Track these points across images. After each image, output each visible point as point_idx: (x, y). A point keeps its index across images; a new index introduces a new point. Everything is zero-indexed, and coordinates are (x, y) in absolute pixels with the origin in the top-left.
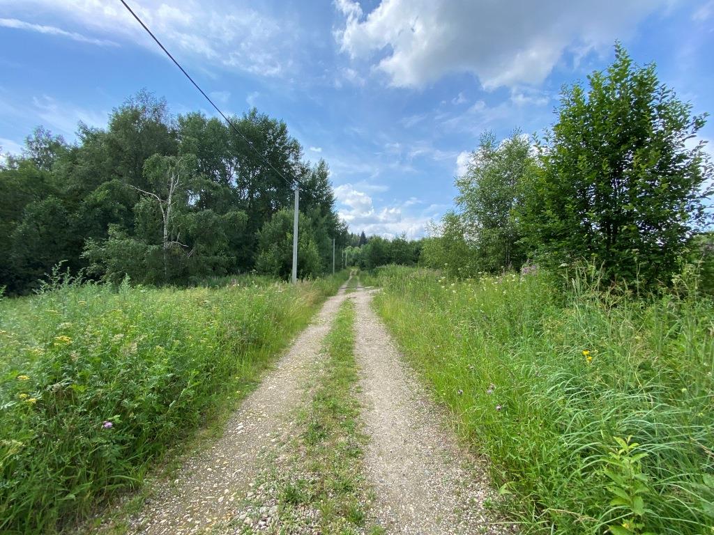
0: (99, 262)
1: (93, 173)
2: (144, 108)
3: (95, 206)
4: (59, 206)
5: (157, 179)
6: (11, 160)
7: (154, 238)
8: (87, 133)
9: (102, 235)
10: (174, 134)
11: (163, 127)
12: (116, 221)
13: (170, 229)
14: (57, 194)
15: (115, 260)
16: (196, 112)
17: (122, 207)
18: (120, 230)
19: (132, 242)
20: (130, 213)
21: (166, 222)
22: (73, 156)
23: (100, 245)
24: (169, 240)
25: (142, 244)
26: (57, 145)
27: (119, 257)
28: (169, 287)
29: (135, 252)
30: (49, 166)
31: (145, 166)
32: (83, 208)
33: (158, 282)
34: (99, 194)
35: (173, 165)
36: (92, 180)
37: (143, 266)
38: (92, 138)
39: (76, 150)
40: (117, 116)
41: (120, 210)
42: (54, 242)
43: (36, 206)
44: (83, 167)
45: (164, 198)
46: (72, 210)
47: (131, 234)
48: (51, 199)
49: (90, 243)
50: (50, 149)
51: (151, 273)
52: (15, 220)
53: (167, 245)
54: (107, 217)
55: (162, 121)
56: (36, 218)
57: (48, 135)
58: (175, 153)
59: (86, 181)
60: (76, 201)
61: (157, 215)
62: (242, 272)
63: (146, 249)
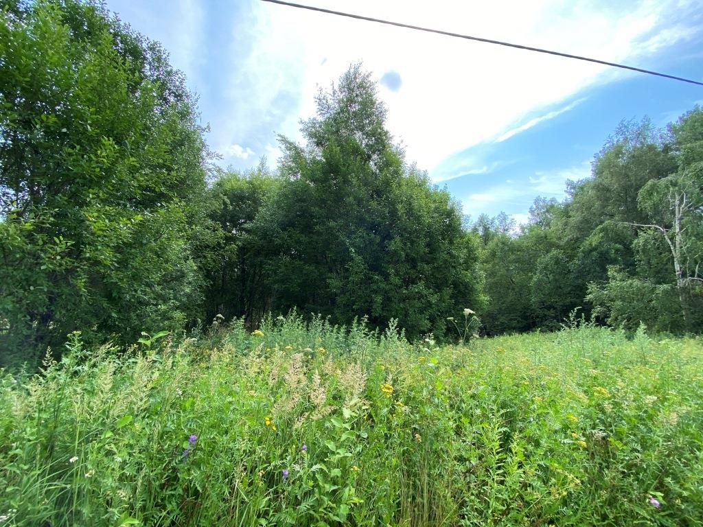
0: (602, 304)
1: (586, 221)
3: (591, 251)
4: (560, 256)
7: (662, 274)
9: (602, 278)
12: (614, 262)
14: (558, 247)
15: (619, 303)
17: (618, 246)
18: (620, 270)
19: (636, 283)
20: (628, 251)
21: (676, 254)
22: (566, 212)
23: (603, 288)
24: (684, 275)
25: (648, 284)
26: (552, 206)
27: (623, 299)
29: (640, 294)
30: (548, 224)
31: (639, 198)
32: (580, 255)
34: (594, 239)
36: (585, 227)
39: (567, 206)
41: (617, 250)
42: (560, 287)
44: (576, 218)
45: (668, 226)
46: (571, 258)
47: (633, 274)
48: (554, 252)
49: (592, 287)
50: (547, 211)
53: (681, 283)
54: (604, 260)
56: (545, 268)
57: (544, 201)
59: (580, 229)
60: (574, 249)
61: (662, 248)
63: (653, 290)
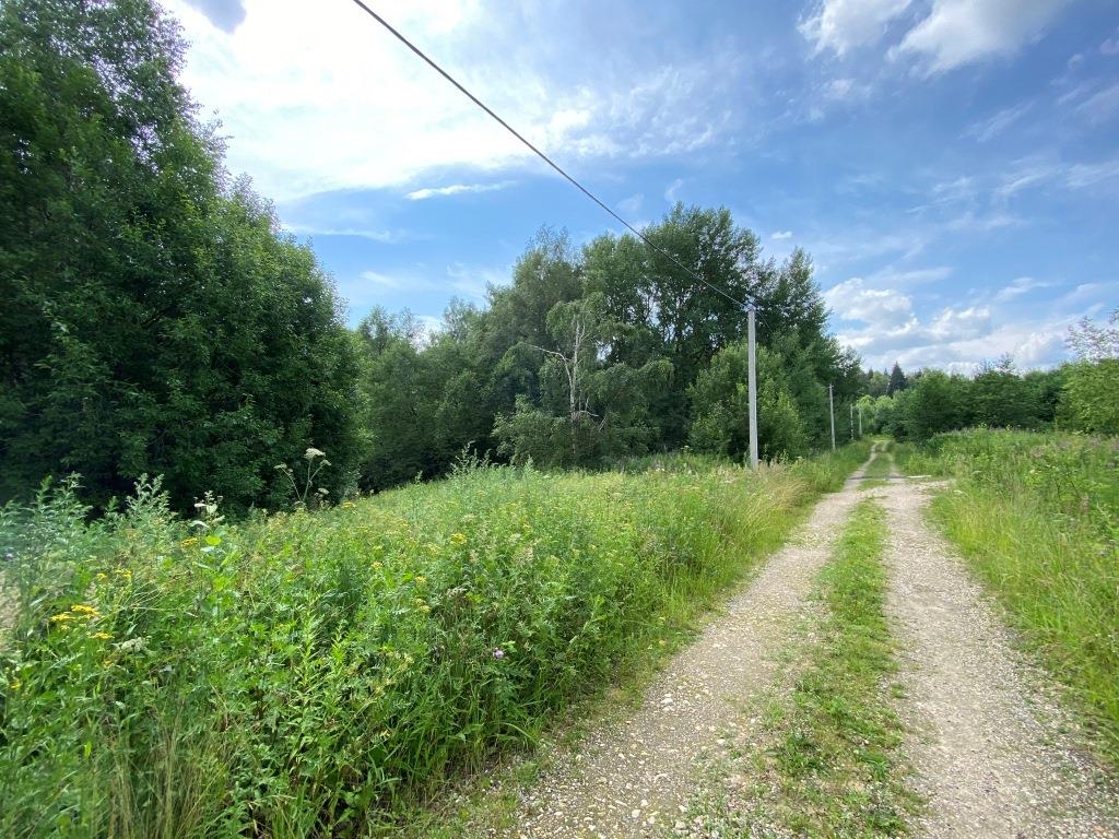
0: (508, 440)
1: (501, 338)
2: (545, 248)
3: (503, 376)
4: (472, 380)
5: (560, 333)
6: (433, 337)
7: (560, 408)
8: (494, 294)
9: (510, 409)
10: (578, 273)
11: (566, 266)
12: (523, 391)
13: (576, 395)
14: (471, 368)
15: (522, 437)
16: (603, 235)
17: (528, 373)
18: (527, 401)
19: (539, 414)
20: (535, 380)
21: (572, 386)
22: (482, 323)
23: (508, 421)
24: (577, 409)
25: (548, 417)
26: (470, 314)
27: (527, 434)
28: (578, 471)
29: (541, 426)
30: (464, 337)
31: (548, 320)
32: (493, 380)
33: (566, 464)
34: (506, 363)
35: (577, 311)
36: (500, 346)
37: (551, 444)
38: (499, 297)
39: (485, 315)
40: (520, 266)
41: (527, 378)
42: (470, 420)
43: (454, 382)
44: (491, 335)
45: (570, 356)
46: (483, 382)
47: (537, 405)
48: (466, 373)
49: (499, 419)
50: (464, 319)
51: (559, 452)
52: (438, 398)
53: (574, 416)
54: (515, 388)
55: (565, 259)
56: (454, 394)
57: (461, 305)
58: (578, 296)
59: (495, 348)
60: (487, 372)
61: (562, 378)
62: (670, 450)
63: (552, 423)
